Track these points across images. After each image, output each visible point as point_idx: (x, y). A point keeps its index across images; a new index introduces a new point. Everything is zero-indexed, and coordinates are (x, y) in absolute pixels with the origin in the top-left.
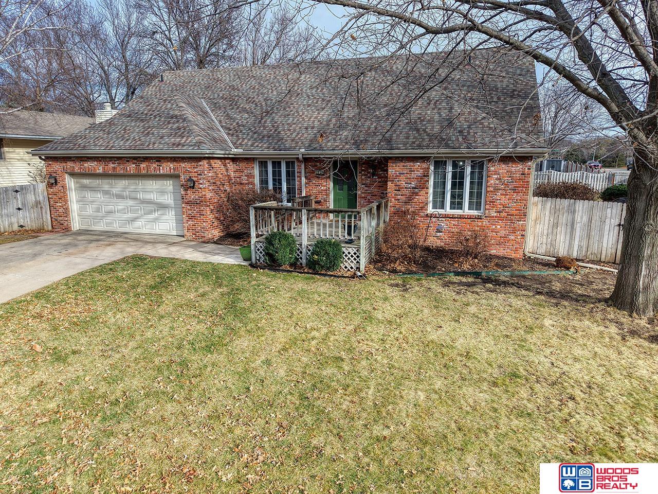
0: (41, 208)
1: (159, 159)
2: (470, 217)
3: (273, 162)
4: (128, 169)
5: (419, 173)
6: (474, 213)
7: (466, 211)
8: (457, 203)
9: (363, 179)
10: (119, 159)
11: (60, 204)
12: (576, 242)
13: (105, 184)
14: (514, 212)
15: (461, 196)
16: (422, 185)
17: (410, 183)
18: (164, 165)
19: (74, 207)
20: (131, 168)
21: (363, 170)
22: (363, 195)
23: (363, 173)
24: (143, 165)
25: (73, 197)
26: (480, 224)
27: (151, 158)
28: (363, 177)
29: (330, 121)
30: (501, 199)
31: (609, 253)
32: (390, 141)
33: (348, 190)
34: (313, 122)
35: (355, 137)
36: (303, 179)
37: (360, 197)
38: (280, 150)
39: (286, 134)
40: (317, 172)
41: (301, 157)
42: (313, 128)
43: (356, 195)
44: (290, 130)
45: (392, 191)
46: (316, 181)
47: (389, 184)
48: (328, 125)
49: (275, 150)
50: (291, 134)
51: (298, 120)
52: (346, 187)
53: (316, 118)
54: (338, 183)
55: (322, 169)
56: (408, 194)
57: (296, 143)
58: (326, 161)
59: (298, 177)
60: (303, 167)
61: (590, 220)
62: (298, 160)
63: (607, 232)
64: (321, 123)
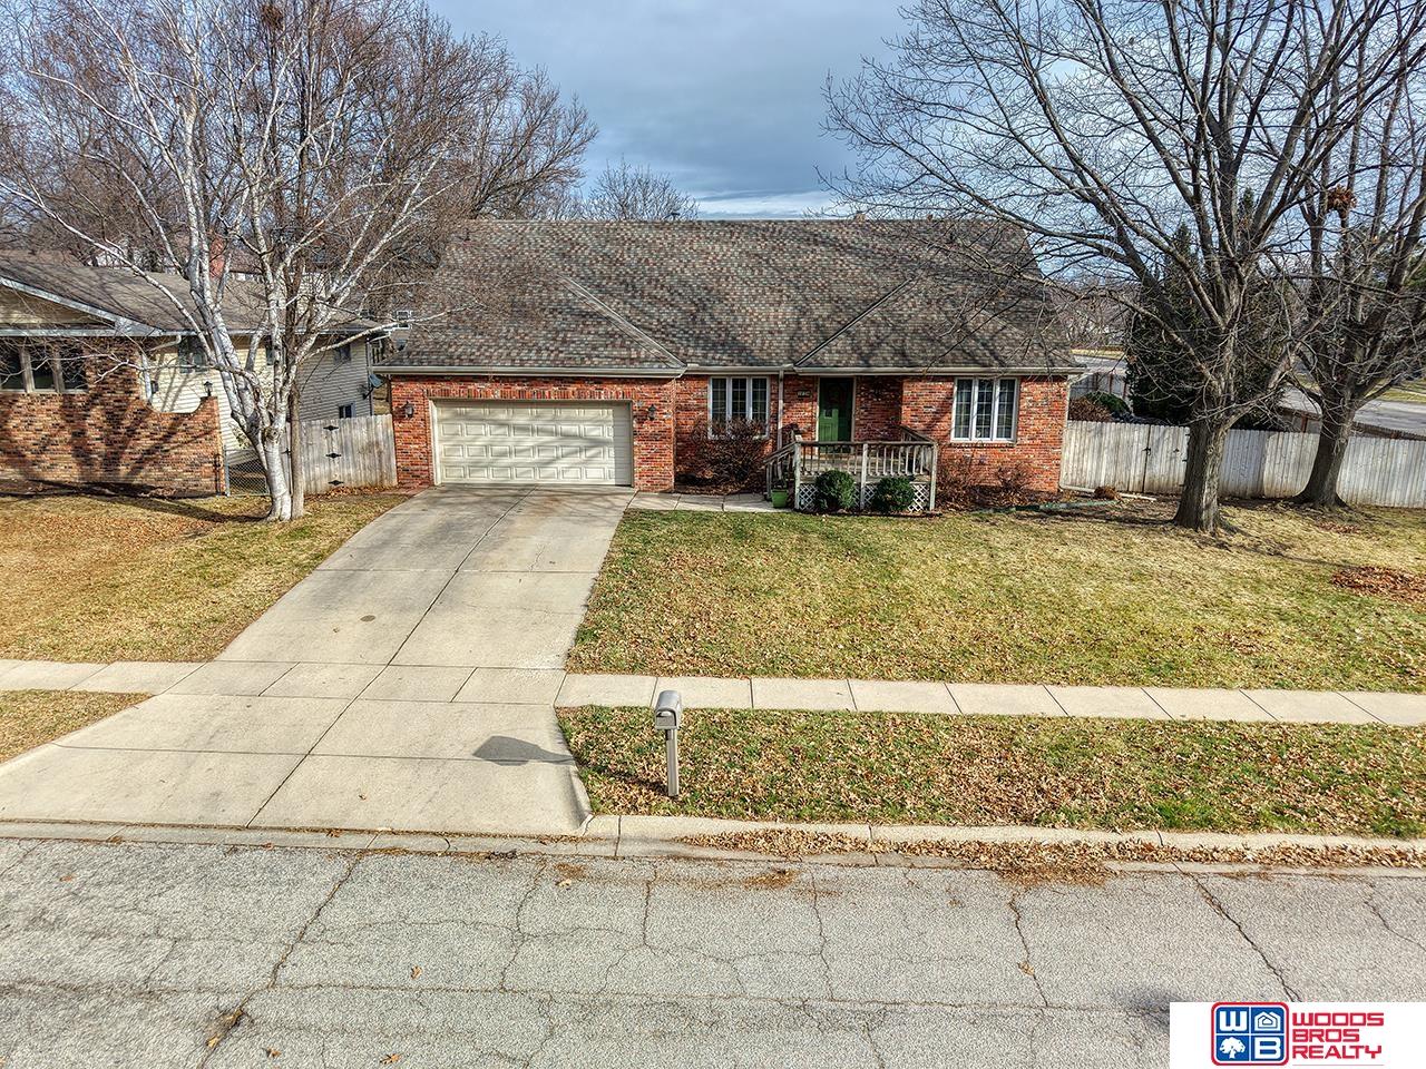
0: (380, 453)
1: (600, 381)
2: (1000, 446)
3: (754, 380)
4: (547, 394)
5: (943, 395)
6: (1004, 440)
7: (995, 439)
8: (984, 429)
9: (862, 402)
10: (532, 380)
11: (417, 446)
12: (1104, 472)
13: (502, 414)
14: (1049, 438)
15: (988, 422)
16: (945, 408)
17: (931, 407)
18: (607, 388)
19: (438, 448)
20: (552, 391)
21: (863, 391)
22: (862, 422)
23: (863, 393)
24: (572, 388)
25: (436, 431)
26: (1011, 453)
27: (587, 379)
28: (863, 399)
29: (799, 323)
30: (1035, 424)
31: (1137, 481)
32: (903, 354)
33: (839, 416)
34: (776, 323)
35: (856, 349)
36: (781, 402)
37: (857, 424)
38: (751, 365)
39: (746, 342)
40: (800, 394)
41: (781, 374)
42: (780, 332)
43: (850, 422)
44: (748, 335)
45: (907, 416)
46: (798, 405)
47: (904, 408)
48: (800, 329)
49: (744, 364)
50: (754, 342)
51: (751, 320)
52: (835, 412)
53: (776, 317)
54: (826, 406)
55: (808, 389)
56: (928, 420)
57: (769, 354)
58: (811, 380)
59: (772, 400)
60: (781, 385)
61: (1117, 445)
62: (775, 377)
63: (1134, 458)
64: (788, 326)
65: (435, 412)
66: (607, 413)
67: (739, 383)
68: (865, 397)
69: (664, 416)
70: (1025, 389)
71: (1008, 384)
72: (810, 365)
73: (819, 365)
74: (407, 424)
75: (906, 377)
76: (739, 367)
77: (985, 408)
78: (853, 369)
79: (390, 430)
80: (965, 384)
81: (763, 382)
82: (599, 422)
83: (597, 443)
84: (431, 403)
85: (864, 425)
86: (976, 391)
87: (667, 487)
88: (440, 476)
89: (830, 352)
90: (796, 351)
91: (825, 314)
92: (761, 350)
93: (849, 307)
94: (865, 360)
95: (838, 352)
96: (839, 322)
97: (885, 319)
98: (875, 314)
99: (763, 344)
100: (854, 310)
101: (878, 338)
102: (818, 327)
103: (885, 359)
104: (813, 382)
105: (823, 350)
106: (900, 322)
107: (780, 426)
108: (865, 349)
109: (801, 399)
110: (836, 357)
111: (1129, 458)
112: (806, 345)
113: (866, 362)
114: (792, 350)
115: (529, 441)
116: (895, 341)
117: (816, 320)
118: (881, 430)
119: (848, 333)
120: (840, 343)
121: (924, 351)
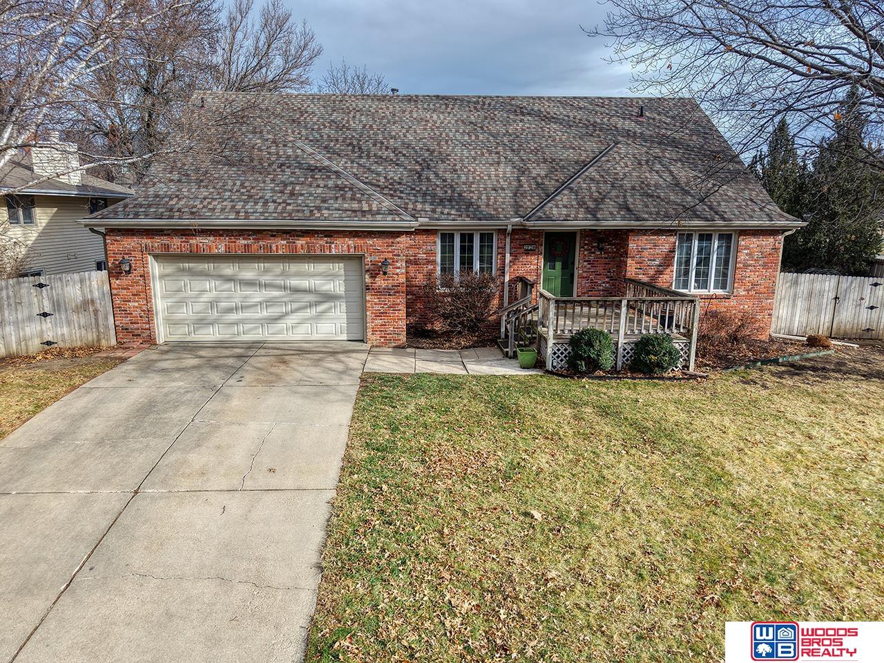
0: (96, 311)
1: (330, 234)
2: (717, 297)
3: (481, 234)
4: (274, 248)
5: (666, 248)
6: (720, 292)
7: (712, 290)
8: (702, 282)
9: (585, 255)
10: (258, 233)
11: (136, 304)
12: (797, 319)
13: (228, 269)
14: (763, 290)
15: (706, 275)
16: (667, 261)
17: (654, 260)
18: (339, 241)
19: (160, 305)
20: (280, 245)
21: (586, 244)
22: (585, 275)
23: (586, 247)
24: (301, 242)
25: (158, 288)
26: (727, 304)
27: (317, 232)
28: (586, 253)
29: (519, 181)
30: (751, 276)
31: (826, 327)
32: (628, 209)
33: (562, 269)
34: (498, 181)
35: (581, 203)
36: (508, 255)
37: (580, 277)
38: (480, 219)
39: (472, 198)
40: (526, 247)
41: (510, 228)
42: (503, 189)
43: (572, 275)
44: (473, 192)
45: (632, 269)
46: (524, 259)
47: (629, 261)
48: (521, 186)
49: (473, 219)
50: (479, 198)
51: (474, 178)
52: (558, 265)
53: (497, 176)
54: (550, 259)
55: (534, 243)
56: (652, 272)
57: (495, 210)
58: (537, 233)
59: (499, 253)
60: (508, 240)
61: (810, 294)
62: (502, 232)
63: (824, 306)
64: (510, 184)
65: (155, 268)
66: (339, 268)
67: (467, 238)
68: (588, 250)
69: (398, 271)
70: (743, 243)
71: (726, 237)
72: (540, 219)
73: (549, 218)
74: (125, 281)
75: (632, 231)
76: (468, 221)
77: (704, 261)
78: (581, 222)
79: (107, 287)
80: (686, 237)
81: (490, 236)
82: (332, 276)
83: (329, 297)
84: (150, 259)
85: (586, 277)
86: (696, 244)
87: (401, 342)
88: (162, 334)
89: (557, 206)
90: (521, 206)
91: (543, 173)
92: (488, 205)
93: (563, 167)
94: (593, 213)
95: (565, 206)
96: (557, 181)
97: (603, 176)
98: (592, 172)
99: (489, 199)
100: (569, 170)
101: (600, 193)
102: (538, 184)
103: (611, 213)
104: (538, 236)
105: (550, 205)
106: (617, 179)
107: (507, 279)
108: (591, 205)
109: (527, 253)
110: (564, 211)
111: (820, 305)
112: (530, 201)
113: (594, 216)
114: (517, 207)
115: (257, 296)
116: (617, 197)
117: (534, 178)
118: (603, 283)
119: (571, 189)
120: (565, 198)
121: (647, 206)
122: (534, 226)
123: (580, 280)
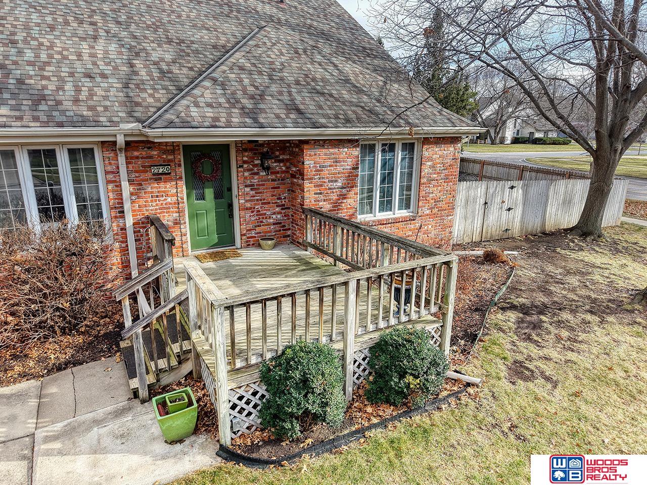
3: (69, 150)
5: (348, 164)
6: (404, 213)
7: (397, 212)
8: (387, 203)
9: (246, 178)
14: (444, 206)
15: (391, 193)
16: (350, 182)
17: (336, 181)
21: (245, 162)
22: (248, 205)
23: (245, 166)
26: (413, 227)
28: (246, 174)
29: (132, 66)
30: (434, 192)
33: (216, 198)
34: (94, 64)
35: (233, 102)
36: (125, 185)
37: (243, 209)
38: (61, 125)
39: (45, 87)
40: (155, 170)
41: (121, 140)
42: (104, 76)
43: (230, 206)
44: (48, 78)
45: (310, 196)
46: (153, 188)
48: (136, 73)
49: (46, 124)
50: (60, 88)
51: (50, 56)
52: (209, 193)
53: (93, 55)
54: (196, 181)
55: (167, 163)
56: (334, 197)
57: (91, 108)
58: (171, 148)
59: (109, 182)
60: (122, 159)
61: (467, 201)
62: (109, 145)
63: (477, 213)
64: (116, 68)
67: (43, 157)
68: (248, 170)
71: (409, 147)
72: (170, 124)
73: (186, 124)
75: (306, 142)
76: (38, 129)
77: (388, 178)
78: (238, 129)
80: (369, 149)
81: (89, 153)
85: (250, 208)
86: (379, 157)
89: (197, 105)
90: (138, 104)
91: (168, 57)
92: (76, 101)
93: (197, 52)
94: (253, 115)
95: (209, 105)
96: (191, 69)
98: (238, 57)
99: (78, 90)
100: (205, 56)
101: (257, 88)
102: (161, 71)
103: (278, 116)
104: (173, 152)
105: (184, 102)
107: (129, 221)
108: (248, 103)
109: (158, 178)
110: (209, 113)
111: (473, 212)
112: (151, 95)
113: (255, 120)
114: (131, 104)
117: (155, 63)
118: (274, 215)
119: (215, 80)
120: (206, 92)
122: (162, 137)
123: (242, 213)
